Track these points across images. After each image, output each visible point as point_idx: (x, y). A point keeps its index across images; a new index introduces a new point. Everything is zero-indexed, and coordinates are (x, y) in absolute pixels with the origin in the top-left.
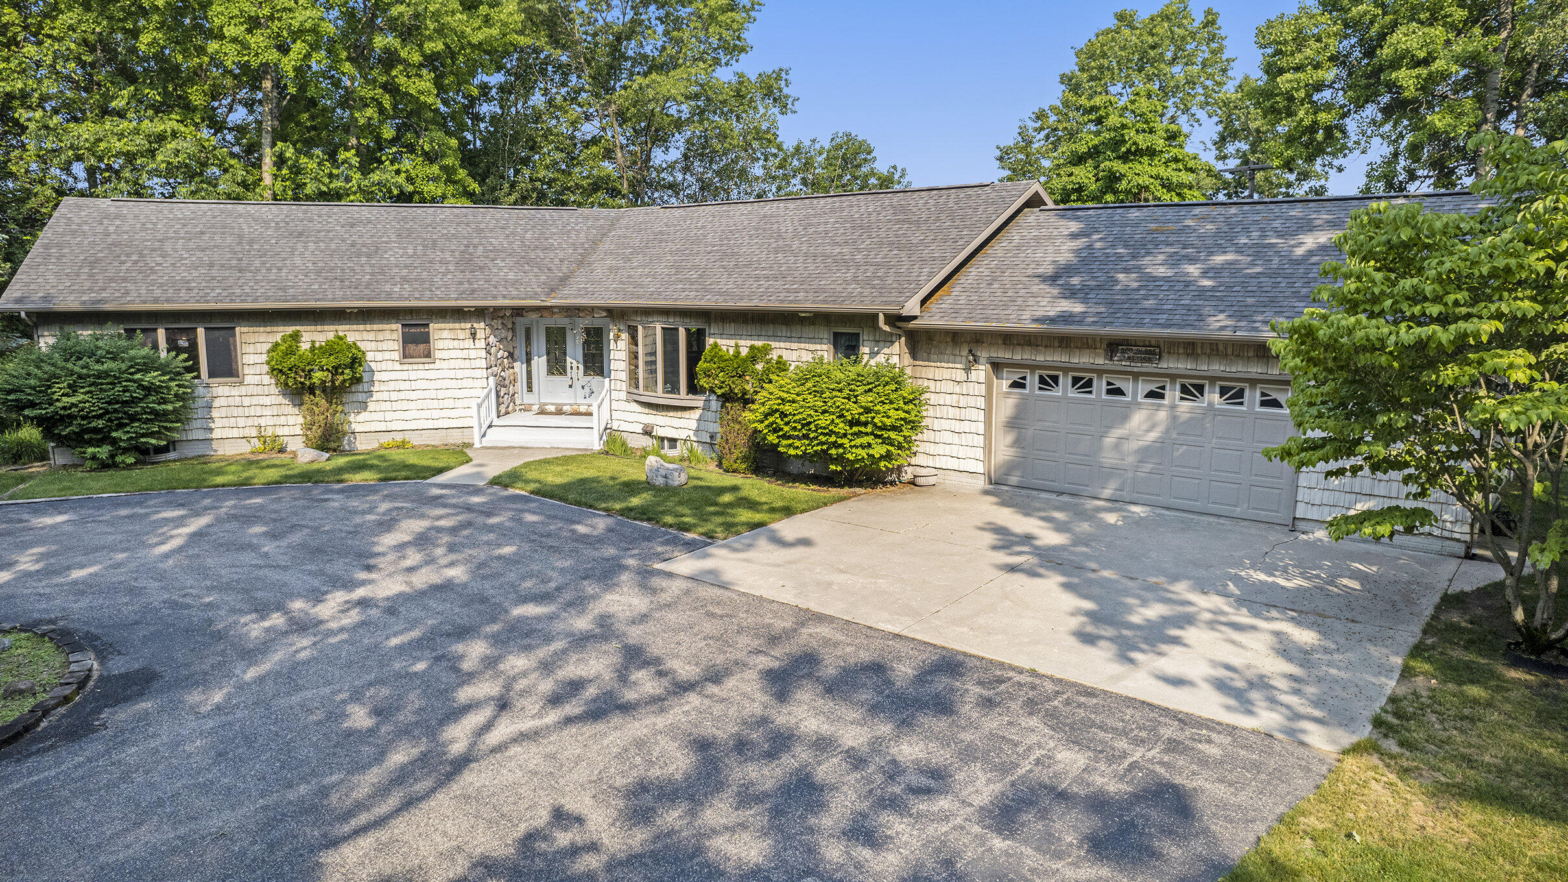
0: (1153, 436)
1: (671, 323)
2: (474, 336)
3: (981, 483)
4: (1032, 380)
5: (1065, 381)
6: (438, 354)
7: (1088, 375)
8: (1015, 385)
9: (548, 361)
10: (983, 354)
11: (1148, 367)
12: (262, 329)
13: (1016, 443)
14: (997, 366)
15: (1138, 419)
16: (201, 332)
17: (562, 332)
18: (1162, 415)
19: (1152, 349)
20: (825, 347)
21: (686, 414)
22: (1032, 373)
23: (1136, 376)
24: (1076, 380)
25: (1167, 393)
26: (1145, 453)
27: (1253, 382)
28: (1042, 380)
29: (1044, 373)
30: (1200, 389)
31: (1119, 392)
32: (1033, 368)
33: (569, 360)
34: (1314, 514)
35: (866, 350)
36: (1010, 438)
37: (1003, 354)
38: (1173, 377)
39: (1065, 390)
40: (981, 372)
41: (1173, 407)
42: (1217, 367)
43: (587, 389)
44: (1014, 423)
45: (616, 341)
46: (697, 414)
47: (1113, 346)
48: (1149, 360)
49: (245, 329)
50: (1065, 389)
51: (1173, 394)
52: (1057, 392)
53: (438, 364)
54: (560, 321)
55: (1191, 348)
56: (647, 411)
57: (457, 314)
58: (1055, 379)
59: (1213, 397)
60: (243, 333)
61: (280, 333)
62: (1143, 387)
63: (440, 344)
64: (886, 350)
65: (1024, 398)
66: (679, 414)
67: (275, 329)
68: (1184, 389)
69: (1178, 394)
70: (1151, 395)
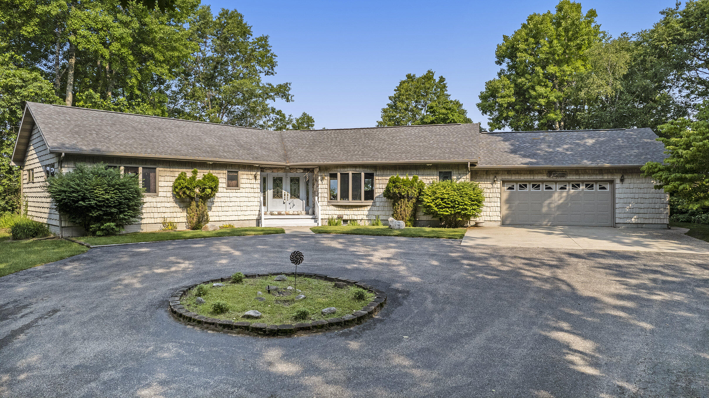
0: (561, 201)
1: (358, 170)
2: (255, 177)
3: (499, 223)
4: (516, 187)
5: (530, 186)
6: (241, 186)
7: (538, 183)
8: (509, 188)
9: (274, 192)
10: (499, 178)
11: (563, 179)
12: (168, 169)
13: (509, 208)
14: (504, 182)
15: (556, 195)
16: (140, 170)
17: (281, 179)
18: (564, 194)
19: (562, 172)
20: (435, 177)
21: (363, 209)
22: (517, 184)
23: (556, 182)
24: (533, 185)
25: (567, 187)
26: (559, 207)
27: (596, 182)
28: (520, 186)
29: (521, 183)
30: (579, 185)
31: (550, 188)
32: (516, 182)
33: (284, 191)
34: (621, 221)
35: (455, 177)
36: (507, 205)
37: (507, 177)
38: (569, 182)
39: (530, 189)
40: (498, 184)
41: (569, 191)
42: (586, 178)
43: (292, 204)
44: (508, 201)
45: (321, 180)
46: (369, 208)
47: (550, 172)
48: (563, 177)
49: (161, 169)
50: (529, 188)
51: (569, 187)
52: (527, 190)
53: (241, 190)
54: (280, 174)
55: (577, 171)
56: (335, 208)
57: (249, 167)
58: (526, 186)
59: (582, 187)
60: (160, 170)
61: (177, 172)
62: (559, 186)
63: (242, 181)
64: (464, 177)
65: (512, 193)
66: (361, 209)
67: (174, 170)
68: (573, 186)
69: (571, 187)
70: (562, 188)
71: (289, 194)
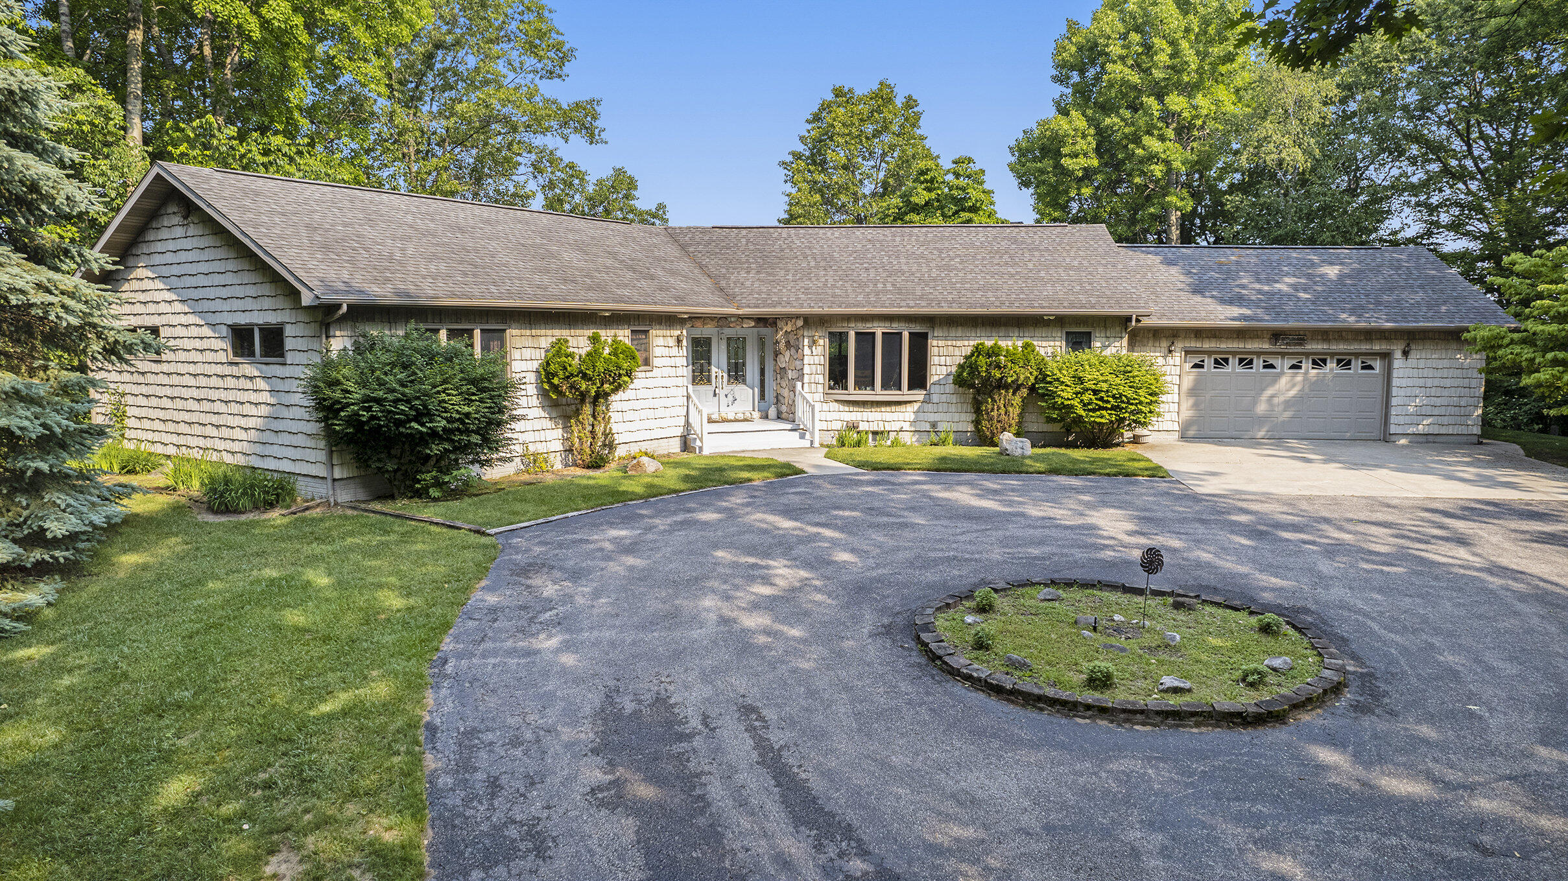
0: (1292, 393)
1: (895, 328)
2: (679, 341)
3: (1176, 435)
4: (1209, 362)
5: (1233, 361)
6: (656, 362)
7: (1250, 357)
8: (1196, 366)
9: (693, 371)
10: (1179, 345)
11: (1298, 349)
12: (528, 332)
13: (1195, 406)
14: (1187, 352)
15: (1284, 381)
16: (477, 333)
17: (707, 342)
18: (1299, 378)
19: (1299, 337)
20: (1058, 343)
21: (902, 408)
22: (1209, 356)
23: (1283, 355)
24: (1241, 361)
25: (1303, 365)
26: (1288, 404)
27: (1357, 355)
28: (1216, 362)
29: (1218, 356)
30: (1324, 361)
31: (1272, 366)
32: (1209, 353)
33: (714, 369)
34: (1399, 430)
35: (1098, 344)
36: (1191, 401)
37: (1194, 344)
38: (1307, 355)
39: (1233, 368)
40: (1177, 358)
41: (1306, 373)
42: (1341, 347)
43: (730, 398)
44: (1194, 392)
45: (810, 347)
46: (916, 406)
47: (1277, 335)
48: (1301, 344)
49: (515, 332)
50: (1233, 366)
51: (1306, 365)
52: (1228, 369)
53: (656, 372)
54: (708, 330)
55: (1325, 335)
56: (842, 408)
57: (669, 320)
58: (1226, 361)
59: (1331, 365)
60: (515, 335)
61: (547, 337)
62: (1288, 362)
63: (658, 351)
64: (1117, 344)
65: (1199, 374)
66: (898, 408)
67: (539, 332)
68: (1314, 362)
69: (1310, 365)
70: (1293, 367)
71: (725, 375)
